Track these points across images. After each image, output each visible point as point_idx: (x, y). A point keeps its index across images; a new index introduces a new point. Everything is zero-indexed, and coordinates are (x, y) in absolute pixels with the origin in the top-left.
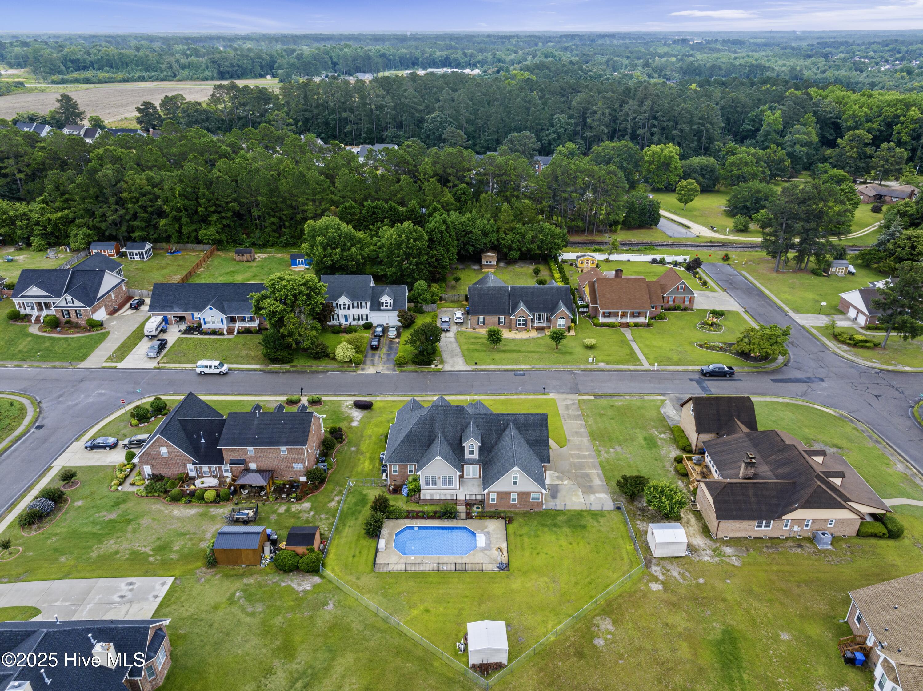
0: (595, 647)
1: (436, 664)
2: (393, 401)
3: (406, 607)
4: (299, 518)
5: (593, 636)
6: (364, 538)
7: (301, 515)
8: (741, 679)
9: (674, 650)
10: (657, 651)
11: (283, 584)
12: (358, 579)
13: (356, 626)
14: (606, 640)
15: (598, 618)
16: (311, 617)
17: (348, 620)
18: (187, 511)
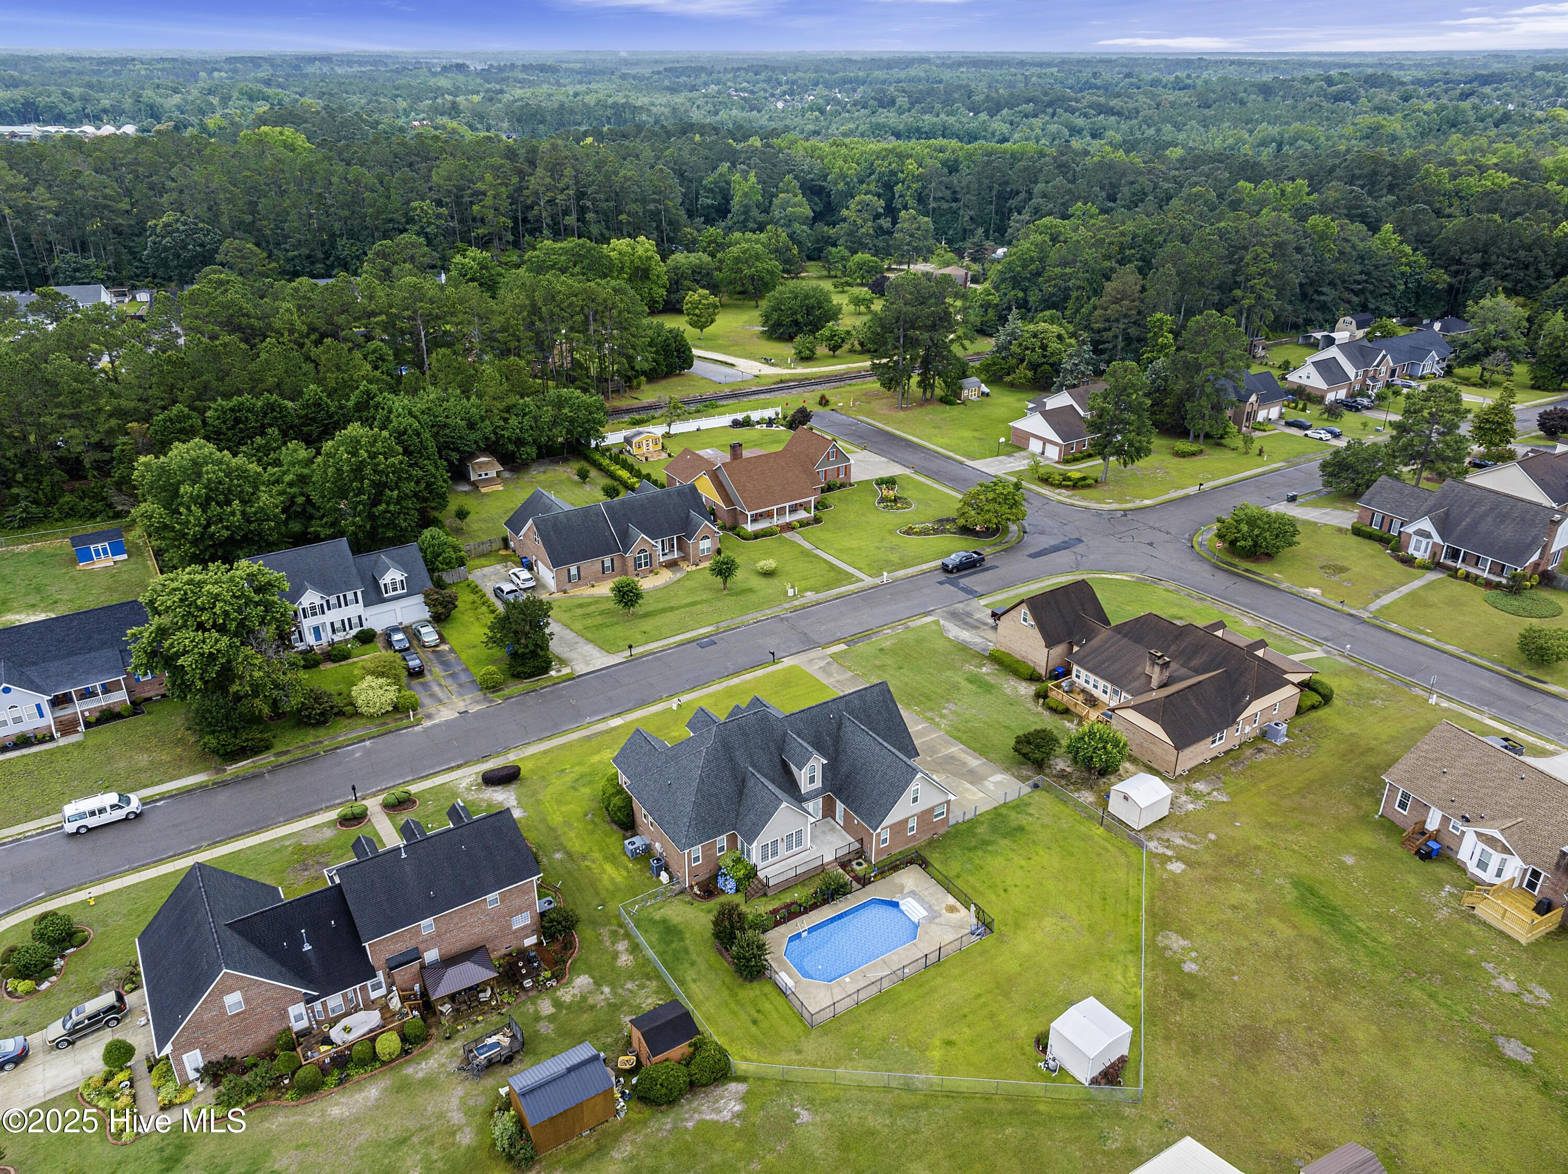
0: (1191, 976)
1: (1042, 1107)
2: (545, 752)
3: (916, 1054)
4: (592, 1008)
5: (1179, 964)
6: (741, 986)
7: (591, 1001)
8: (1360, 930)
9: (1272, 934)
10: (1257, 944)
11: (690, 1124)
12: (799, 1052)
13: (876, 1122)
14: (1194, 960)
15: (1160, 938)
16: (793, 1147)
17: (855, 1120)
18: (359, 1097)
